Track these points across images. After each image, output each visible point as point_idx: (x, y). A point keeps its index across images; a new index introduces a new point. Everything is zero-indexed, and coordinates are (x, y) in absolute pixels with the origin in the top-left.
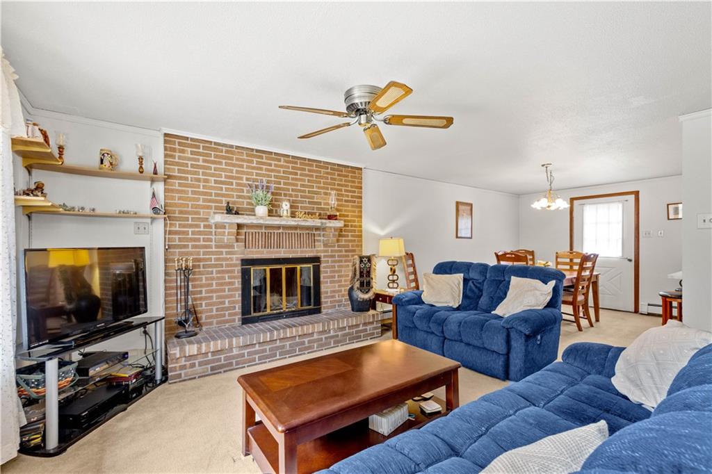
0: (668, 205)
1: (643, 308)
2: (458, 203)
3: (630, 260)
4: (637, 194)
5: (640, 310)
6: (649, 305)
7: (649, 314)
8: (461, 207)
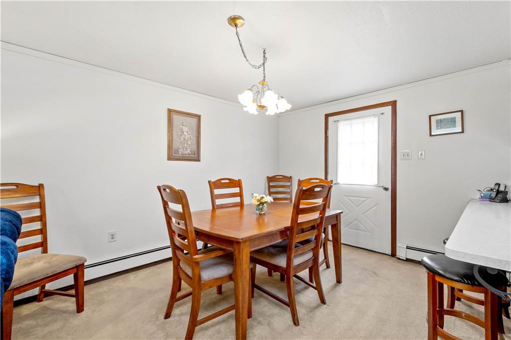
0: (430, 116)
1: (402, 253)
2: (170, 111)
3: (386, 189)
4: (394, 104)
5: (397, 254)
6: (408, 248)
7: (408, 260)
8: (175, 117)
